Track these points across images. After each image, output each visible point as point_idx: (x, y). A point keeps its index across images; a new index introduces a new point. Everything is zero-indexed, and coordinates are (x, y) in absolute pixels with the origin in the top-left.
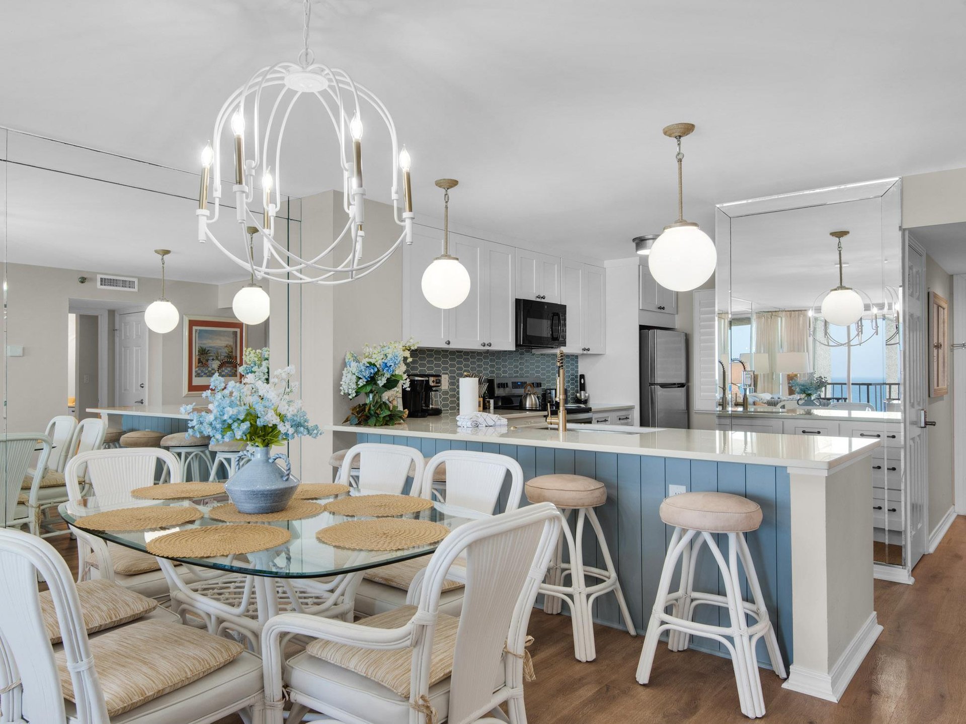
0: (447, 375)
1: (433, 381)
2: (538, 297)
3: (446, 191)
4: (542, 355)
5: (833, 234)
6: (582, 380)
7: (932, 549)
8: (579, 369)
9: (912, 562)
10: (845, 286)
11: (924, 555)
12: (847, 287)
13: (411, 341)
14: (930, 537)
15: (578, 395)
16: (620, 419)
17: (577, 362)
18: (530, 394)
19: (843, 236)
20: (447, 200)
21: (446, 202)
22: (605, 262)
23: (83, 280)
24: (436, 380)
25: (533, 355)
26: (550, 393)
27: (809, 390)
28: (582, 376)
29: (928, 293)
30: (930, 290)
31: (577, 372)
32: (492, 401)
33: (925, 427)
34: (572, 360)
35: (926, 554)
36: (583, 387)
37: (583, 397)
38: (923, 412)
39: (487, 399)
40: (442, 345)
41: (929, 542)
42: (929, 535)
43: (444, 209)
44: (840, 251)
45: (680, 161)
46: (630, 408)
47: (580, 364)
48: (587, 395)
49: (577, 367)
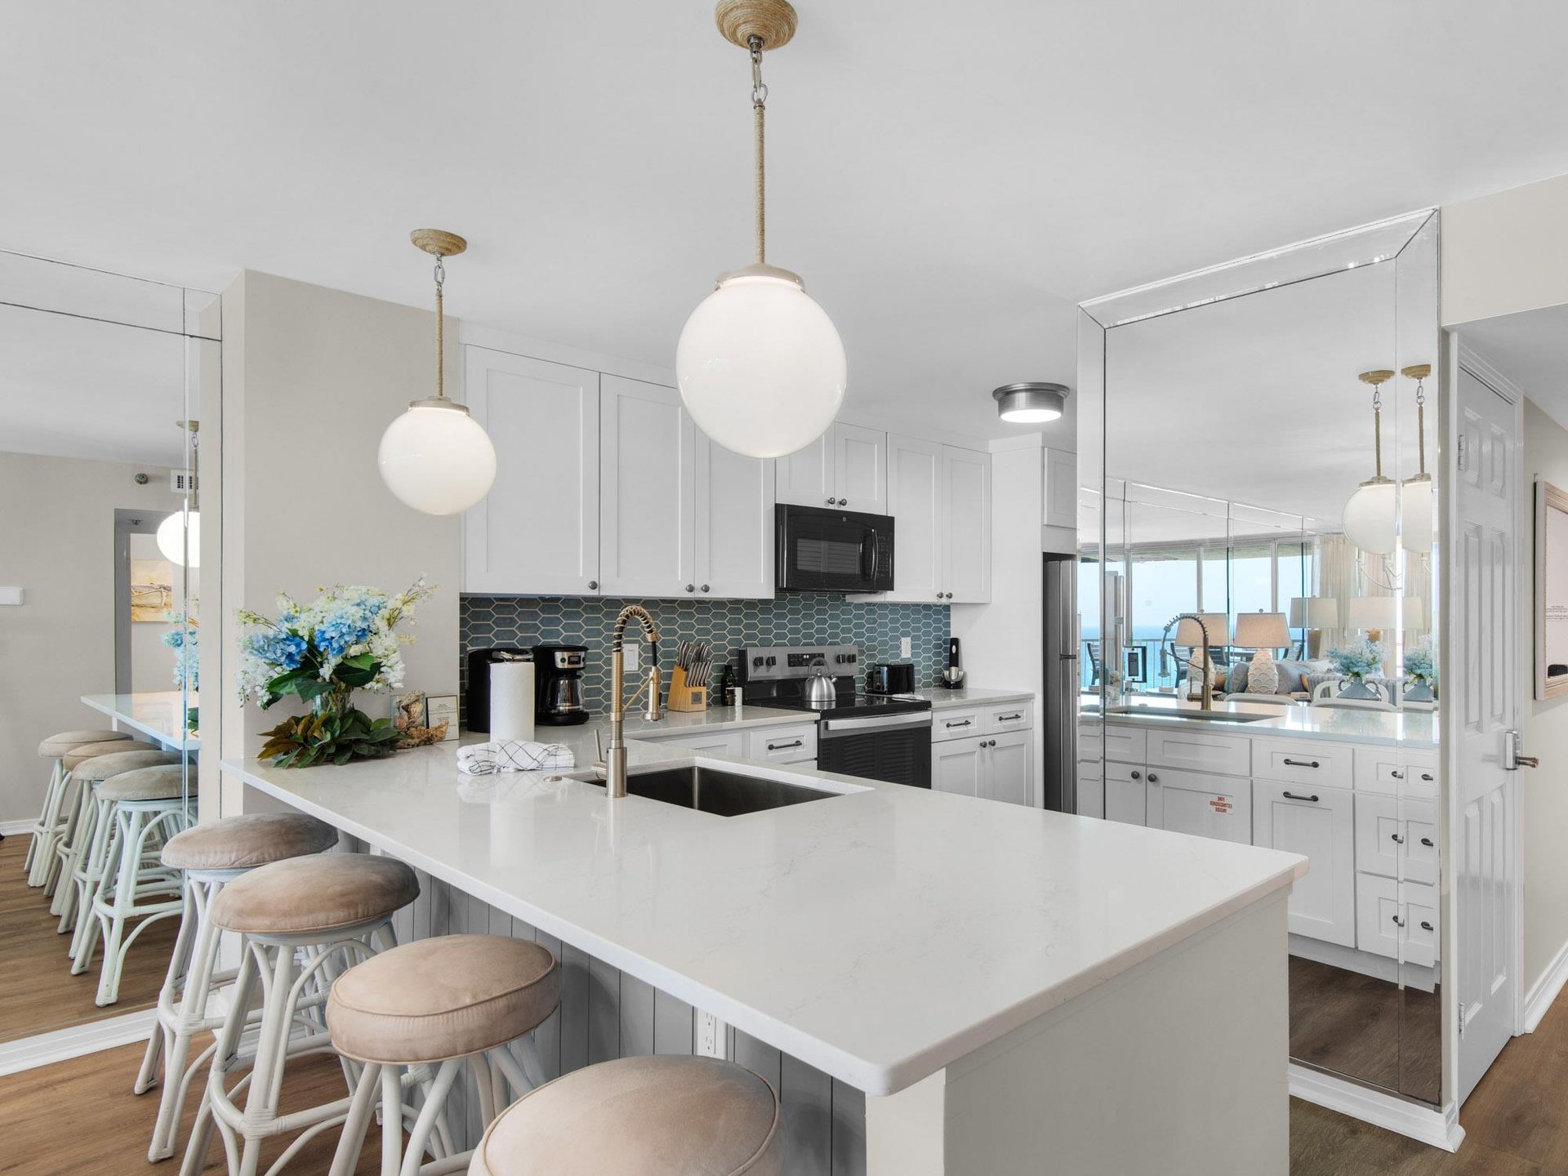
0: (637, 645)
1: (563, 660)
2: (831, 502)
3: (438, 260)
4: (869, 604)
5: (1364, 377)
6: (954, 648)
7: (1530, 1026)
8: (951, 629)
9: (1460, 1090)
10: (1385, 477)
11: (1512, 1037)
12: (1389, 478)
13: (421, 583)
14: (1527, 1000)
15: (946, 673)
16: (1001, 719)
17: (948, 617)
18: (821, 677)
19: (1382, 381)
20: (440, 280)
21: (440, 284)
22: (990, 442)
23: (143, 479)
24: (569, 658)
25: (849, 604)
26: (879, 672)
27: (1356, 666)
28: (955, 642)
29: (1535, 484)
30: (1538, 479)
31: (948, 633)
32: (738, 691)
33: (1515, 769)
34: (937, 612)
35: (1517, 1035)
36: (954, 660)
37: (953, 677)
38: (1510, 737)
39: (730, 686)
40: (583, 590)
41: (1525, 1008)
42: (1525, 995)
43: (435, 298)
44: (1377, 409)
45: (760, 105)
46: (1027, 698)
47: (953, 620)
48: (961, 673)
49: (948, 625)
